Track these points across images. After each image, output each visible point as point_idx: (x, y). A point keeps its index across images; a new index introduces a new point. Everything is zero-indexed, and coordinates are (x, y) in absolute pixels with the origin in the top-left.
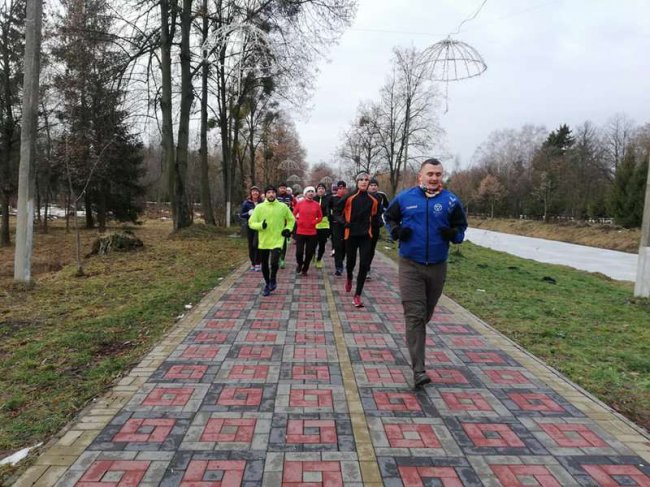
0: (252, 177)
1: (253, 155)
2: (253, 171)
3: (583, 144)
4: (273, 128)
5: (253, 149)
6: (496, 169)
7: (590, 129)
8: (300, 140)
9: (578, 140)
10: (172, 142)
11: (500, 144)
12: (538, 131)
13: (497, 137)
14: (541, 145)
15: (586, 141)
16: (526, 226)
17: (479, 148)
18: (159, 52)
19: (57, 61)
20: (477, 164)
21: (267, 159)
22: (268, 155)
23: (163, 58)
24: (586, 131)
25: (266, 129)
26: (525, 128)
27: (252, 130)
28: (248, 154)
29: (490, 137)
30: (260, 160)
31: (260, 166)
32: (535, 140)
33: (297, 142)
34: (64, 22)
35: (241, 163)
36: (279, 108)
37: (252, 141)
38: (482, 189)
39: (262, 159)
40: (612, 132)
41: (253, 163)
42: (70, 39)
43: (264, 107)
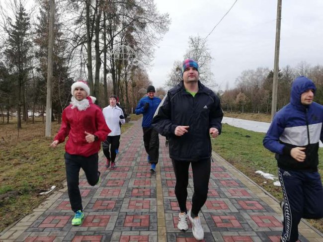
0: (127, 96)
1: (127, 86)
2: (127, 93)
3: (286, 76)
4: (136, 73)
5: (126, 83)
6: (245, 89)
7: (289, 69)
8: (149, 78)
9: (284, 74)
10: (93, 83)
11: (247, 77)
12: (265, 70)
13: (245, 74)
14: (266, 77)
15: (287, 75)
16: (258, 116)
17: (237, 79)
18: (86, 45)
19: (36, 45)
20: (236, 87)
21: (133, 87)
22: (134, 85)
23: (88, 47)
24: (287, 70)
25: (133, 74)
26: (258, 69)
27: (126, 74)
28: (124, 85)
29: (242, 73)
30: (130, 88)
31: (130, 91)
32: (264, 74)
33: (147, 78)
34: (39, 27)
35: (121, 90)
36: (139, 64)
37: (126, 79)
38: (238, 99)
39: (131, 87)
40: (299, 70)
41: (127, 89)
42: (41, 35)
43: (131, 63)
